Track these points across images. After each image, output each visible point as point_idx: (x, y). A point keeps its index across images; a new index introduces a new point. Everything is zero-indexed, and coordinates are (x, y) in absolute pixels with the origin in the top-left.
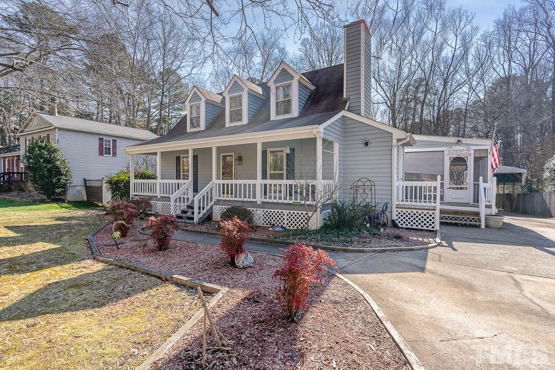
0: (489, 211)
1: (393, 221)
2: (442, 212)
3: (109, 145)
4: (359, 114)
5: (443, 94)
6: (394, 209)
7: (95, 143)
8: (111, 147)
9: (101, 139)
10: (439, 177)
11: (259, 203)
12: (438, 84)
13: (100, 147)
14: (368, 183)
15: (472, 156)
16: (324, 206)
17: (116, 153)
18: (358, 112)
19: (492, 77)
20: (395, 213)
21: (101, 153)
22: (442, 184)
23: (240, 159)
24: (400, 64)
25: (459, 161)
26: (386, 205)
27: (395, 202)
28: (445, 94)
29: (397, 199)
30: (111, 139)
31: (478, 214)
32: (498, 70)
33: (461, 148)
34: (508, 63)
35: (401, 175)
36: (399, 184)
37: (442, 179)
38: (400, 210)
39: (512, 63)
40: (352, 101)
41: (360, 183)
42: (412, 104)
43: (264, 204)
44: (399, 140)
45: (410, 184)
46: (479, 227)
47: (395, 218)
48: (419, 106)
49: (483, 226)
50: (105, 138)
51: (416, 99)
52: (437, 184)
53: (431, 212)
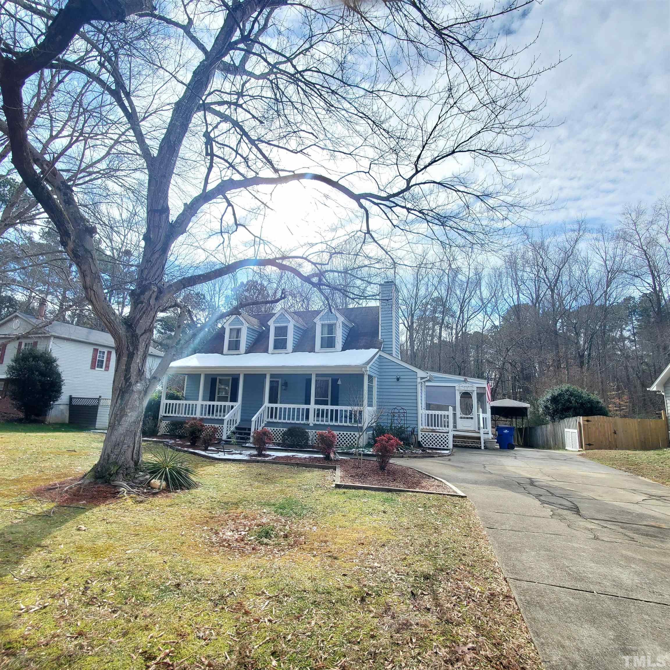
0: (486, 436)
1: (419, 442)
2: (454, 437)
3: (103, 357)
4: (391, 354)
5: (461, 318)
6: (420, 433)
7: (88, 353)
8: (105, 359)
9: (96, 350)
10: (451, 408)
11: (311, 425)
12: (456, 308)
13: (93, 359)
14: (402, 411)
15: (475, 392)
16: (369, 428)
17: (108, 367)
18: (390, 352)
19: (504, 307)
20: (420, 436)
21: (93, 367)
22: (455, 414)
23: (285, 384)
24: (417, 284)
25: (466, 395)
26: (414, 429)
27: (420, 427)
28: (463, 318)
29: (422, 425)
30: (106, 350)
31: (479, 438)
32: (508, 301)
33: (467, 385)
34: (516, 296)
35: (424, 406)
36: (422, 412)
37: (454, 409)
38: (423, 433)
39: (520, 295)
40: (385, 343)
41: (396, 411)
42: (431, 325)
43: (316, 426)
44: (422, 378)
45: (430, 412)
46: (480, 448)
47: (420, 439)
48: (437, 328)
49: (483, 448)
50: (101, 349)
51: (434, 319)
52: (450, 412)
53: (445, 435)
